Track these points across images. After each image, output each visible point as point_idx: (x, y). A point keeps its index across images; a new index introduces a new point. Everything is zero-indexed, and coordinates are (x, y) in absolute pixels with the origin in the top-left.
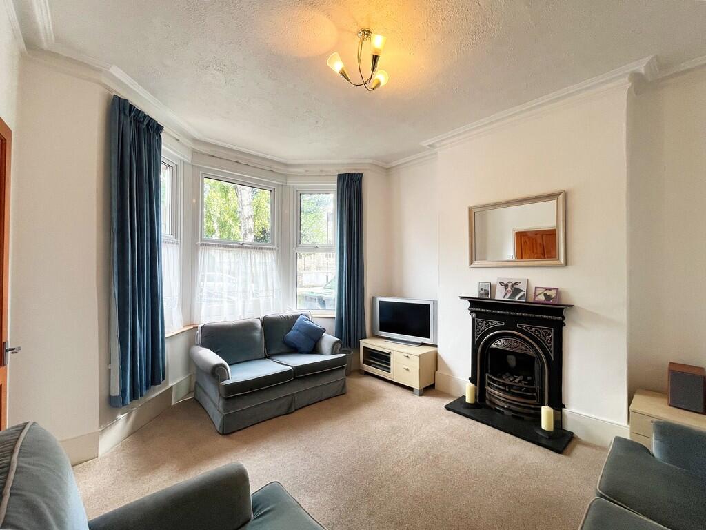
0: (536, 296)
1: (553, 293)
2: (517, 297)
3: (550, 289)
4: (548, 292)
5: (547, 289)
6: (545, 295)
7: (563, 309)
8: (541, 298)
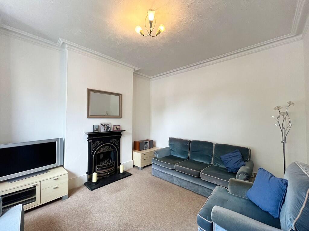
0: (114, 129)
1: (118, 127)
2: (109, 130)
3: (118, 126)
4: (117, 127)
5: (117, 126)
6: (116, 128)
7: (121, 132)
8: (115, 129)
